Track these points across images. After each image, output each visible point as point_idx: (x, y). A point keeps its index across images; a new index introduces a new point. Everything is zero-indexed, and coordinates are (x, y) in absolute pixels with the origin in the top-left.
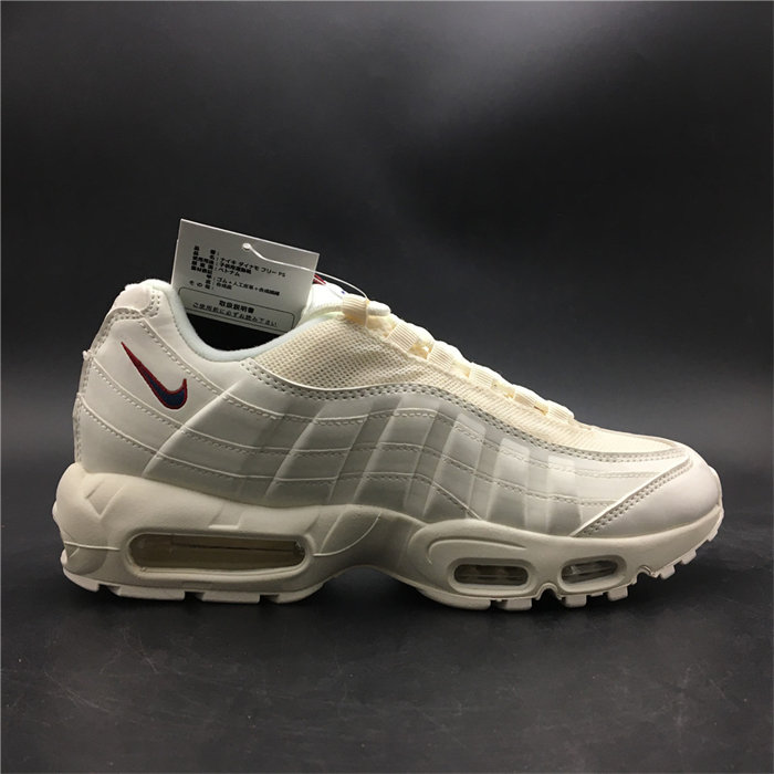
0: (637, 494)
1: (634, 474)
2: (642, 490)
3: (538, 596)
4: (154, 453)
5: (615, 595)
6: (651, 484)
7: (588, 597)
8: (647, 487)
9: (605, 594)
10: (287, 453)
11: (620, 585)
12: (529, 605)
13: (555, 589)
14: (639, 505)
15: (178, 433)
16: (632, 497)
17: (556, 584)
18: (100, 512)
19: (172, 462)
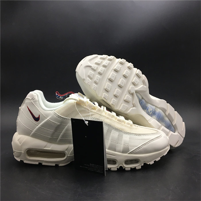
0: (144, 144)
1: (144, 139)
2: (146, 143)
3: (118, 168)
4: (32, 131)
5: (137, 168)
6: (149, 142)
7: (131, 168)
8: (147, 142)
9: (135, 168)
10: (61, 132)
11: (139, 166)
12: (116, 169)
13: (123, 166)
14: (145, 147)
15: (38, 127)
16: (143, 145)
17: (123, 165)
18: (20, 144)
19: (36, 133)
